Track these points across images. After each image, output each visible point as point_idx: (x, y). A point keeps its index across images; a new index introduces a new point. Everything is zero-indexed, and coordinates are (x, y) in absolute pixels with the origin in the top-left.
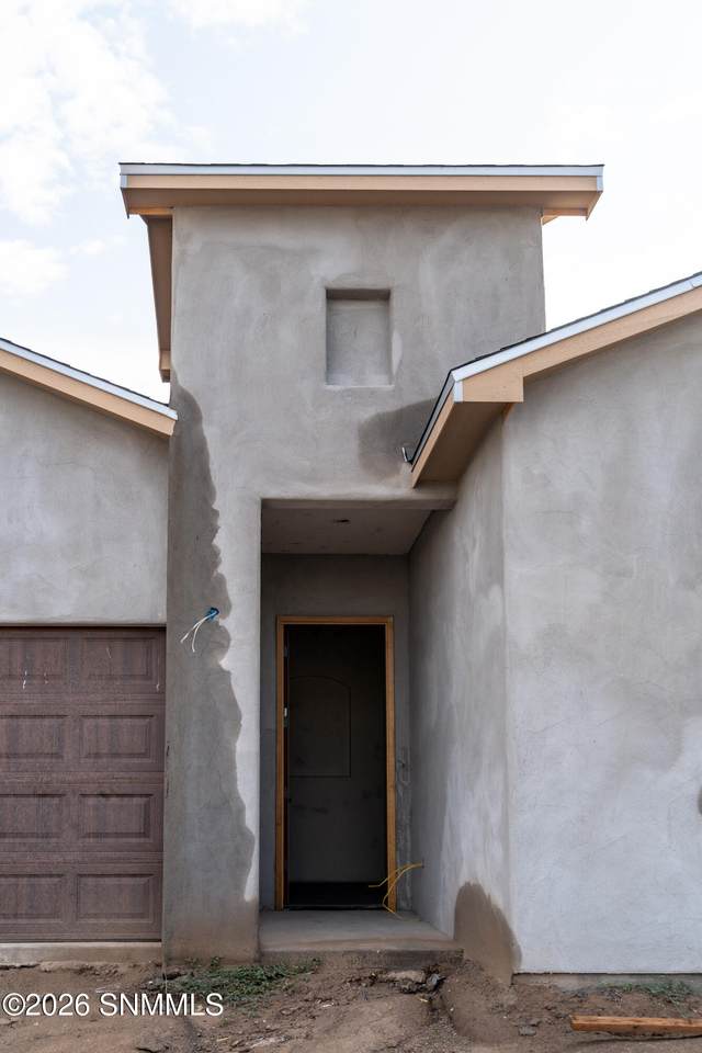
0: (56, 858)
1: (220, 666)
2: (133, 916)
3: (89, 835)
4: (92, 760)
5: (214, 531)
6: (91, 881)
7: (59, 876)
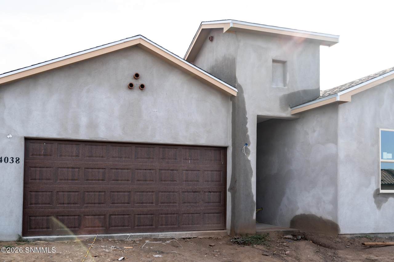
0: (198, 209)
1: (248, 159)
2: (217, 224)
3: (206, 203)
4: (207, 183)
5: (246, 123)
6: (207, 215)
7: (199, 213)
